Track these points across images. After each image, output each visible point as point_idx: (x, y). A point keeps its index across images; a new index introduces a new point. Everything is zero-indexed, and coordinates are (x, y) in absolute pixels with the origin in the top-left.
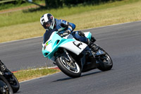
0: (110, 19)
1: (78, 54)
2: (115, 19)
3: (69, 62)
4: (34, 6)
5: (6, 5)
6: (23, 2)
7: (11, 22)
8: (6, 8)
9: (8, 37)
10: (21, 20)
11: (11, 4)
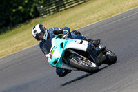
3: (83, 59)
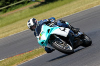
0: (91, 3)
1: (66, 36)
2: (95, 2)
4: (37, 3)
5: (17, 6)
6: (29, 2)
7: (23, 17)
8: (18, 8)
9: (22, 28)
10: (29, 14)
11: (21, 5)
